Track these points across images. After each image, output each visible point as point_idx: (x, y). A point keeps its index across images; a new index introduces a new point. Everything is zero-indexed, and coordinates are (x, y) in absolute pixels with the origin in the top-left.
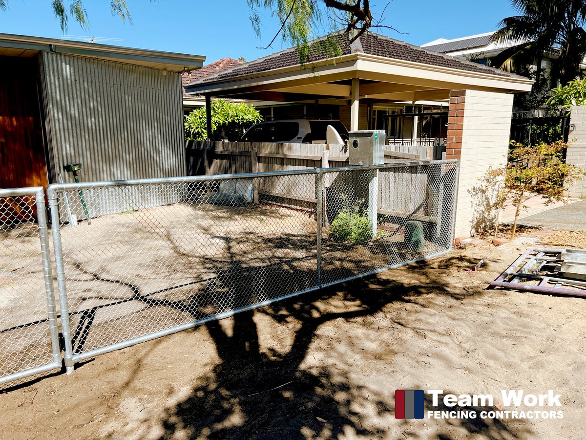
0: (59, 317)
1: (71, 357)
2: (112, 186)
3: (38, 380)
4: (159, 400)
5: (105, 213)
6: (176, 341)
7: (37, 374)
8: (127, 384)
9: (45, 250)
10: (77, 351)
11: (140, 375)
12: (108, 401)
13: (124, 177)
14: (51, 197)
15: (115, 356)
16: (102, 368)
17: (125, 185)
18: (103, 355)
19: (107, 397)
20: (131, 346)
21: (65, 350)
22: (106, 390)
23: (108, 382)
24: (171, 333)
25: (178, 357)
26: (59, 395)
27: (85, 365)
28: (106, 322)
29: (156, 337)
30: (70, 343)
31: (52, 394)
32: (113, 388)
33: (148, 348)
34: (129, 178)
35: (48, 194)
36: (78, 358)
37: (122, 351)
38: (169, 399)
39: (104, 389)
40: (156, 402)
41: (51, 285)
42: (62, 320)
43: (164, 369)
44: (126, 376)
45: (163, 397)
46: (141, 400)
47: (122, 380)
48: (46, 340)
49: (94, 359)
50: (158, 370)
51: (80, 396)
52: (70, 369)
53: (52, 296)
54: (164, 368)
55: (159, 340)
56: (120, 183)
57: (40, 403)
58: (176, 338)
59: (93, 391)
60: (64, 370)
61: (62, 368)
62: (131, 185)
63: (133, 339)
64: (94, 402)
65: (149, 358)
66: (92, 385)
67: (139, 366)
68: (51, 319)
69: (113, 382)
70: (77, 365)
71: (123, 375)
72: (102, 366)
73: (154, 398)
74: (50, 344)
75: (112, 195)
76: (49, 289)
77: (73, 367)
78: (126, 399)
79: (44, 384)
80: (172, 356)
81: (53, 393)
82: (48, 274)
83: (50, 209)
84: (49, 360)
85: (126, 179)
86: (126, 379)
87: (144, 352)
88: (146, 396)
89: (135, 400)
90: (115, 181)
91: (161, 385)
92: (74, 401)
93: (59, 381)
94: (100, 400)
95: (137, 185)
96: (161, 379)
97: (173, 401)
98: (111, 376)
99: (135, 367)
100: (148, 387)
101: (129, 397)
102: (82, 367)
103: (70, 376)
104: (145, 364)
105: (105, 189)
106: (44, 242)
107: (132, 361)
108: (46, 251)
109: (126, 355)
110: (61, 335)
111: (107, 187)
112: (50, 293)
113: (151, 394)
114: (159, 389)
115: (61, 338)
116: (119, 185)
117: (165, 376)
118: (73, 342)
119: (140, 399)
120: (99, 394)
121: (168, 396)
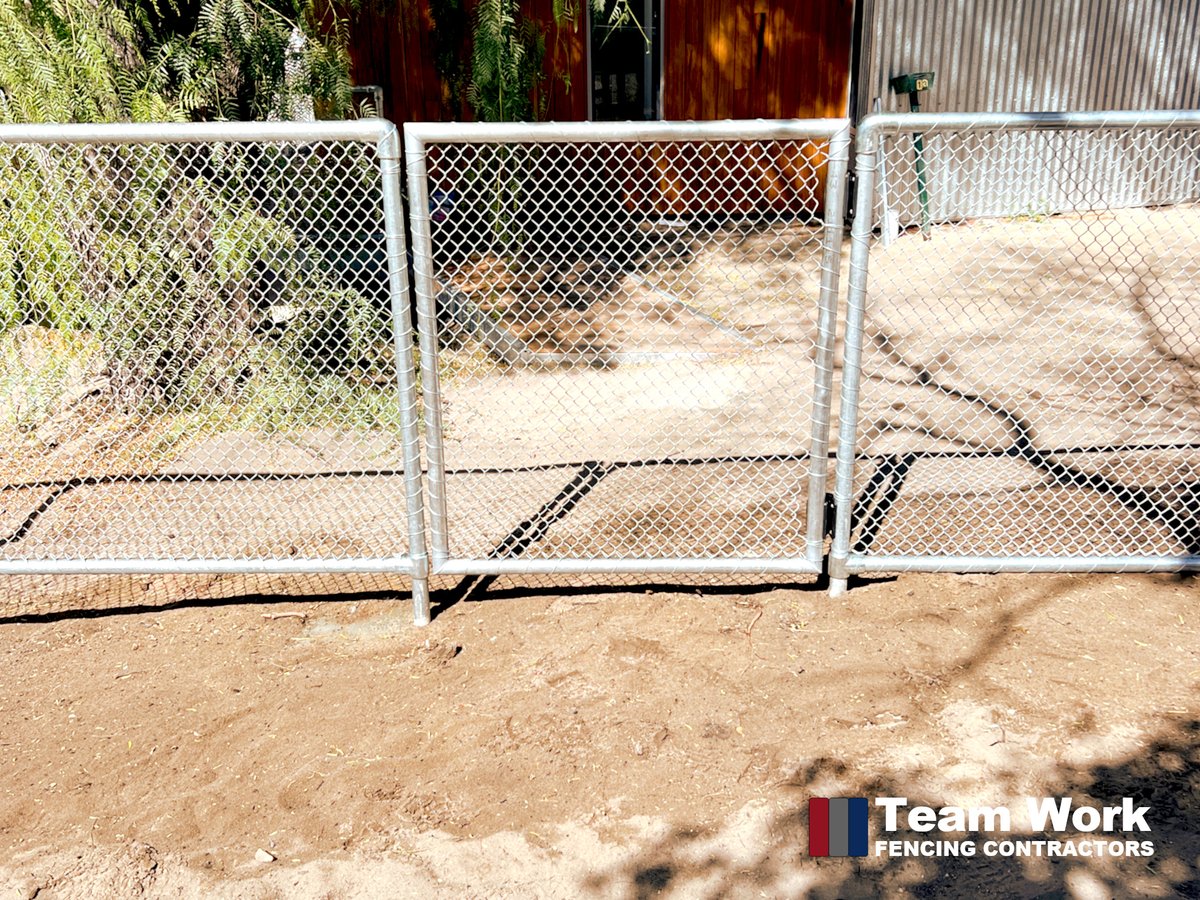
0: (832, 455)
1: (846, 558)
2: (1023, 128)
3: (767, 587)
4: (1046, 735)
5: (979, 213)
6: (1117, 595)
7: (768, 573)
8: (968, 666)
9: (828, 283)
10: (859, 547)
11: (1003, 654)
12: (917, 691)
13: (1060, 103)
14: (864, 147)
15: (947, 586)
16: (911, 606)
17: (1060, 127)
18: (916, 575)
19: (915, 679)
20: (991, 573)
21: (833, 536)
22: (915, 660)
23: (920, 645)
24: (1105, 569)
25: (1116, 641)
26: (806, 637)
27: (871, 586)
28: (939, 496)
29: (1061, 569)
30: (848, 522)
31: (793, 629)
32: (933, 665)
33: (1034, 592)
34: (1073, 107)
35: (859, 139)
36: (859, 563)
37: (965, 578)
38: (1075, 741)
39: (908, 657)
40: (1038, 737)
41: (828, 376)
42: (838, 462)
43: (1071, 660)
44: (967, 645)
45: (1059, 732)
46: (999, 716)
47: (957, 650)
48: (796, 502)
49: (894, 579)
50: (1054, 656)
51: (850, 656)
52: (837, 585)
53: (826, 400)
54: (1072, 656)
55: (1070, 581)
56: (1047, 119)
57: (765, 640)
58: (1120, 587)
59: (884, 655)
60: (823, 582)
61: (820, 576)
62: (1074, 127)
63: (999, 556)
64: (881, 681)
65: (1035, 619)
66: (883, 639)
67: (1005, 632)
68: (816, 456)
69: (933, 649)
70: (854, 581)
71: (959, 641)
72: (911, 601)
73: (1032, 725)
74: (803, 515)
75: (1018, 154)
76: (822, 381)
77: (844, 583)
78: (960, 701)
79: (777, 601)
80: (1099, 631)
81: (793, 626)
82: (825, 343)
83: (857, 179)
84: (794, 550)
85: (1063, 109)
86: (965, 651)
87: (1021, 598)
88: (1011, 712)
89: (982, 711)
90: (1031, 113)
91: (1057, 697)
92: (837, 661)
93: (810, 606)
94: (897, 680)
95: (1093, 127)
96: (1059, 683)
97: (1083, 750)
98: (930, 632)
99: (996, 632)
100: (1019, 689)
101: (969, 700)
102: (864, 589)
103: (836, 600)
104: (1020, 629)
105: (1001, 135)
106: (830, 264)
107: (987, 612)
108: (831, 287)
109: (975, 592)
110: (830, 498)
111: (1009, 128)
112: (823, 392)
113: (1026, 711)
114: (1050, 707)
115: (829, 505)
116: (1042, 127)
117: (1071, 678)
118: (854, 523)
119: (996, 715)
120: (896, 667)
121: (1072, 734)
